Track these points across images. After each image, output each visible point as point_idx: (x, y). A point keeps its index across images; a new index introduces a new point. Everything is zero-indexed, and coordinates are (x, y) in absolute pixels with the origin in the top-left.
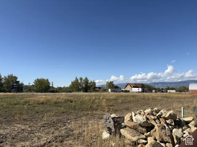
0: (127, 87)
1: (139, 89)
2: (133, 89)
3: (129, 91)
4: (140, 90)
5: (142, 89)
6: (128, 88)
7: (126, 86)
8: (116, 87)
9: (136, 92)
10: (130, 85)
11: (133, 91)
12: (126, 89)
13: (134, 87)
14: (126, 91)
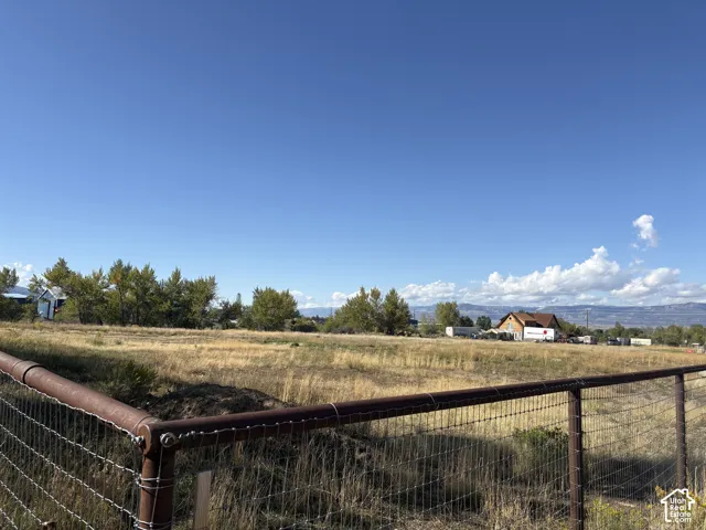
0: (506, 322)
1: (545, 332)
2: (527, 329)
3: (511, 338)
4: (551, 333)
5: (556, 333)
6: (510, 327)
7: (503, 320)
8: (466, 322)
9: (538, 341)
10: (515, 317)
11: (527, 336)
12: (502, 330)
13: (529, 324)
14: (503, 337)
